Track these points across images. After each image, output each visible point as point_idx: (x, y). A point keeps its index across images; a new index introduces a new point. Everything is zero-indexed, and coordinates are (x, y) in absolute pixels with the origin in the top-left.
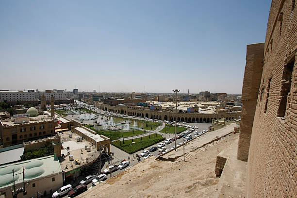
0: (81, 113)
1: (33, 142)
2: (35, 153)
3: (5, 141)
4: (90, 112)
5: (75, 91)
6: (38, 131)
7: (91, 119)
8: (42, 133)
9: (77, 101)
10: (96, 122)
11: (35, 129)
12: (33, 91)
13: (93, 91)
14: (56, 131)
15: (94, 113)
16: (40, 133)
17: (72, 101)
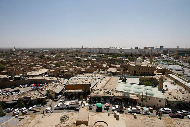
0: (168, 64)
1: (143, 77)
2: (145, 83)
3: (131, 73)
4: (176, 64)
5: (161, 47)
6: (145, 71)
7: (179, 70)
8: (147, 73)
9: (163, 55)
10: (183, 73)
11: (144, 70)
12: (137, 48)
13: (176, 48)
14: (155, 73)
15: (180, 65)
16: (146, 73)
17: (160, 55)
